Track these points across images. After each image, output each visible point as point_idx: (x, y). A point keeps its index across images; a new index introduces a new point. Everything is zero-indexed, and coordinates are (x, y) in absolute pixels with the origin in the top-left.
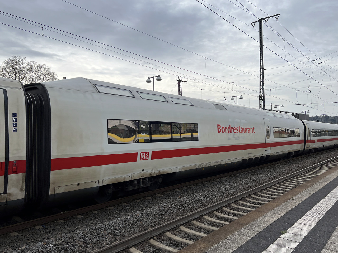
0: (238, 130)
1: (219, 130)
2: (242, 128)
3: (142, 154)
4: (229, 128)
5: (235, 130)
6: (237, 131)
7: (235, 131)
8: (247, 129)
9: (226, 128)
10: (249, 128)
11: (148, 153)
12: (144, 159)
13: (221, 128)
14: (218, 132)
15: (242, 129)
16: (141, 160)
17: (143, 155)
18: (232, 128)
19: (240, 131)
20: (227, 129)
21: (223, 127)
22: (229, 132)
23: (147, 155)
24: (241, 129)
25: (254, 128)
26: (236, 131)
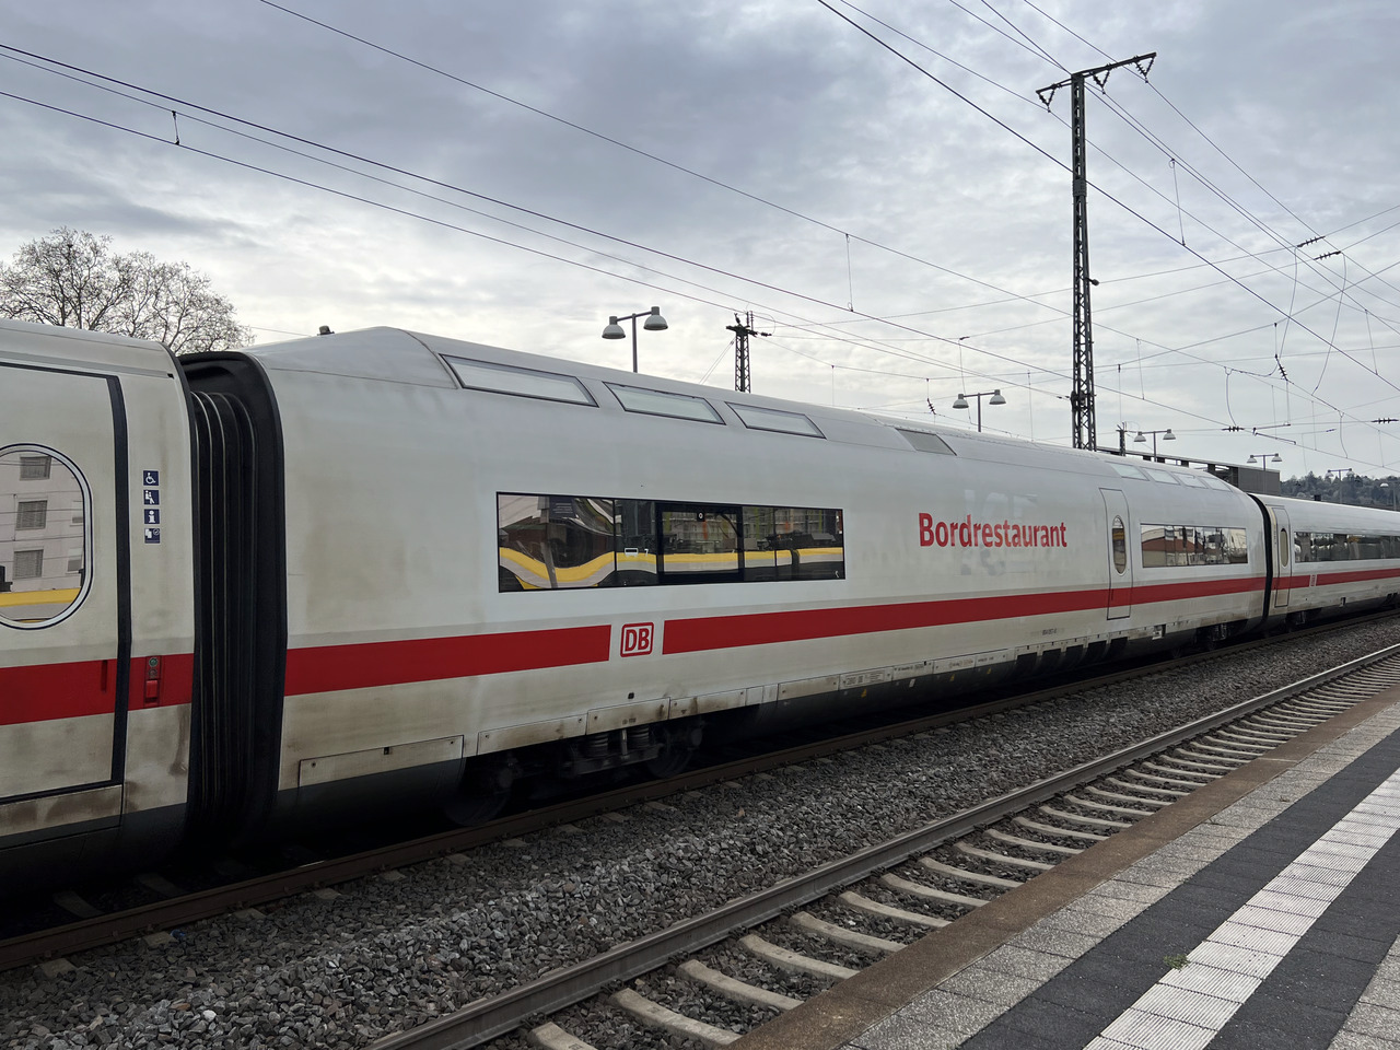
0: (998, 536)
1: (927, 537)
2: (1015, 527)
3: (628, 632)
4: (963, 526)
5: (990, 535)
6: (998, 541)
7: (988, 539)
8: (1036, 530)
9: (954, 527)
10: (1045, 528)
11: (649, 628)
12: (636, 650)
13: (933, 529)
14: (923, 543)
15: (1015, 532)
16: (623, 655)
17: (631, 635)
18: (977, 527)
19: (1010, 540)
20: (957, 532)
21: (941, 524)
22: (964, 544)
23: (647, 635)
24: (1012, 533)
25: (1063, 529)
26: (994, 539)
